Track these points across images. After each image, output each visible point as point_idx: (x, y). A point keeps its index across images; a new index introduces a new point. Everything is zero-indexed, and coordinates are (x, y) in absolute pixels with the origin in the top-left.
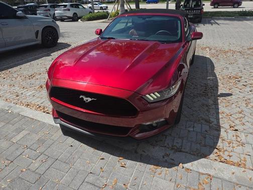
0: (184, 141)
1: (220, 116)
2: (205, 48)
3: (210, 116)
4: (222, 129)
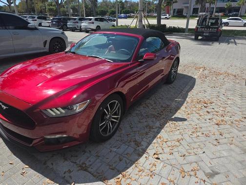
0: (98, 160)
1: (155, 141)
2: (200, 68)
3: (145, 139)
4: (145, 155)
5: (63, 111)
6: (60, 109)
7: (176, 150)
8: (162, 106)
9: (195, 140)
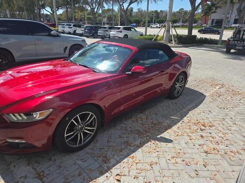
2: (217, 85)
5: (25, 117)
6: (22, 114)
7: (143, 174)
8: (152, 123)
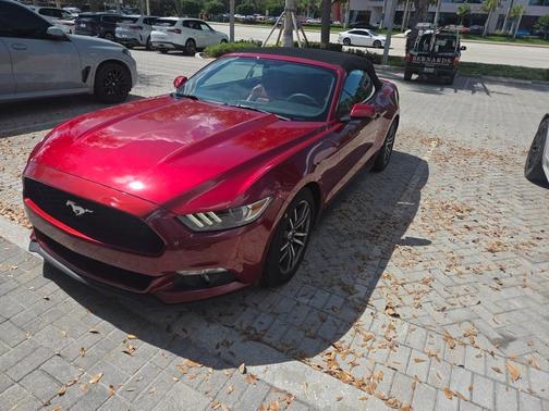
0: (277, 321)
1: (380, 283)
2: (430, 140)
3: (359, 280)
4: (367, 309)
6: (212, 214)
7: (424, 298)
8: (376, 217)
9: (457, 280)
